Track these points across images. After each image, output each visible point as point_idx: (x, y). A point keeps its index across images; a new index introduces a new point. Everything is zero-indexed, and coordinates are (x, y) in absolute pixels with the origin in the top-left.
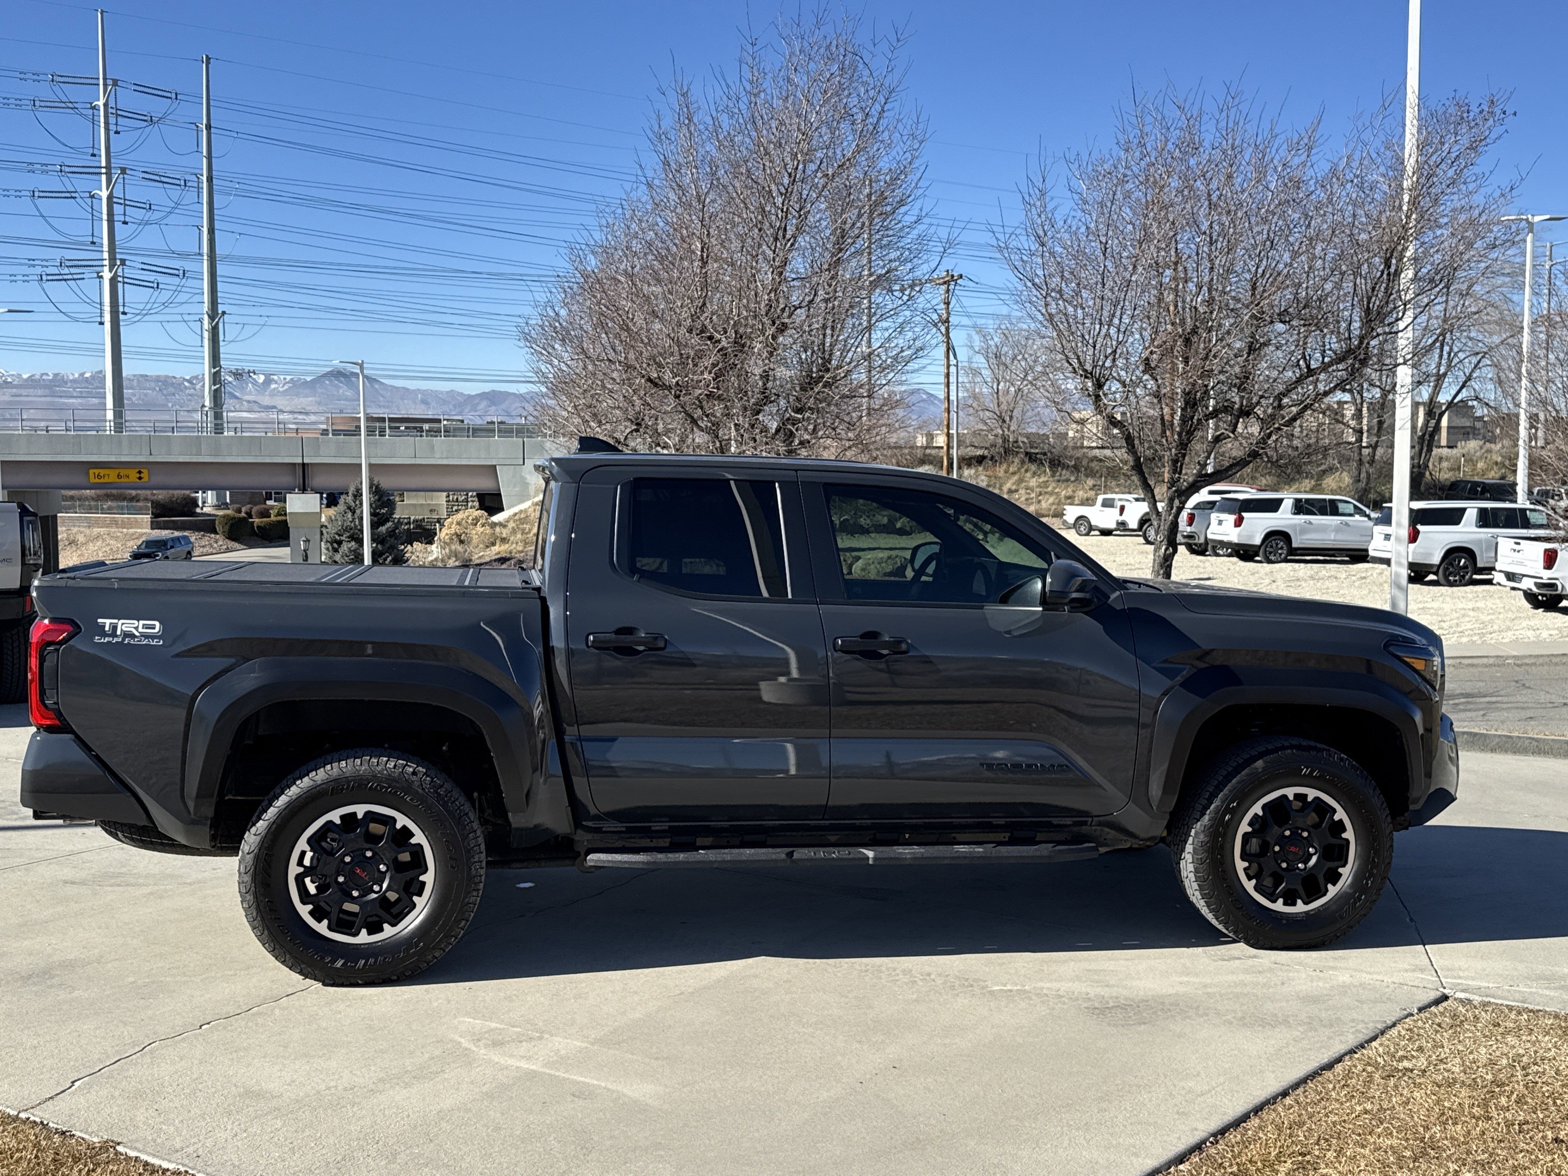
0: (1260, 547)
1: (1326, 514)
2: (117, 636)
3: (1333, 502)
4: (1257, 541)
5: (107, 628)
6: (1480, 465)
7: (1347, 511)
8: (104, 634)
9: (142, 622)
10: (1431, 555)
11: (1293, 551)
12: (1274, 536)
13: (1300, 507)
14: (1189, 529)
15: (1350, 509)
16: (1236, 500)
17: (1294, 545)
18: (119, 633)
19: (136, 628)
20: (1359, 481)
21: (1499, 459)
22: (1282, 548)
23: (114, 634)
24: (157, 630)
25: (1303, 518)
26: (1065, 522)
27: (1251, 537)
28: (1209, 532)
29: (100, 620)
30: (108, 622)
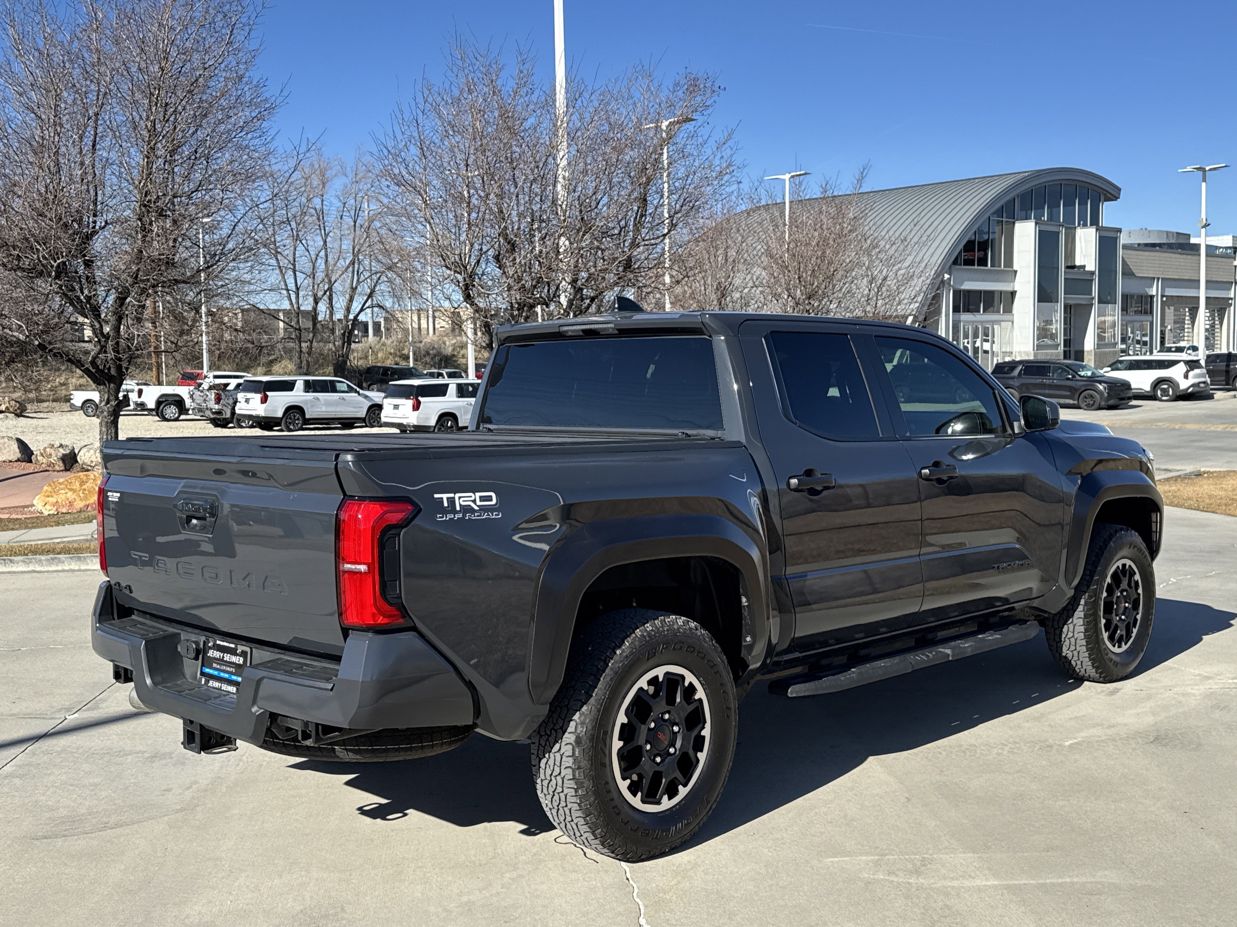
0: (282, 419)
1: (328, 392)
2: (457, 512)
3: (332, 382)
4: (280, 414)
5: (446, 504)
6: (380, 355)
7: (343, 389)
8: (445, 511)
9: (478, 495)
10: (428, 419)
11: (307, 421)
12: (294, 410)
13: (309, 387)
14: (217, 407)
15: (344, 387)
16: (261, 382)
17: (307, 416)
18: (458, 508)
19: (474, 501)
20: (301, 367)
21: (392, 351)
22: (298, 419)
23: (453, 511)
24: (494, 502)
25: (311, 395)
26: (72, 405)
27: (275, 411)
28: (236, 408)
29: (436, 496)
30: (445, 496)
